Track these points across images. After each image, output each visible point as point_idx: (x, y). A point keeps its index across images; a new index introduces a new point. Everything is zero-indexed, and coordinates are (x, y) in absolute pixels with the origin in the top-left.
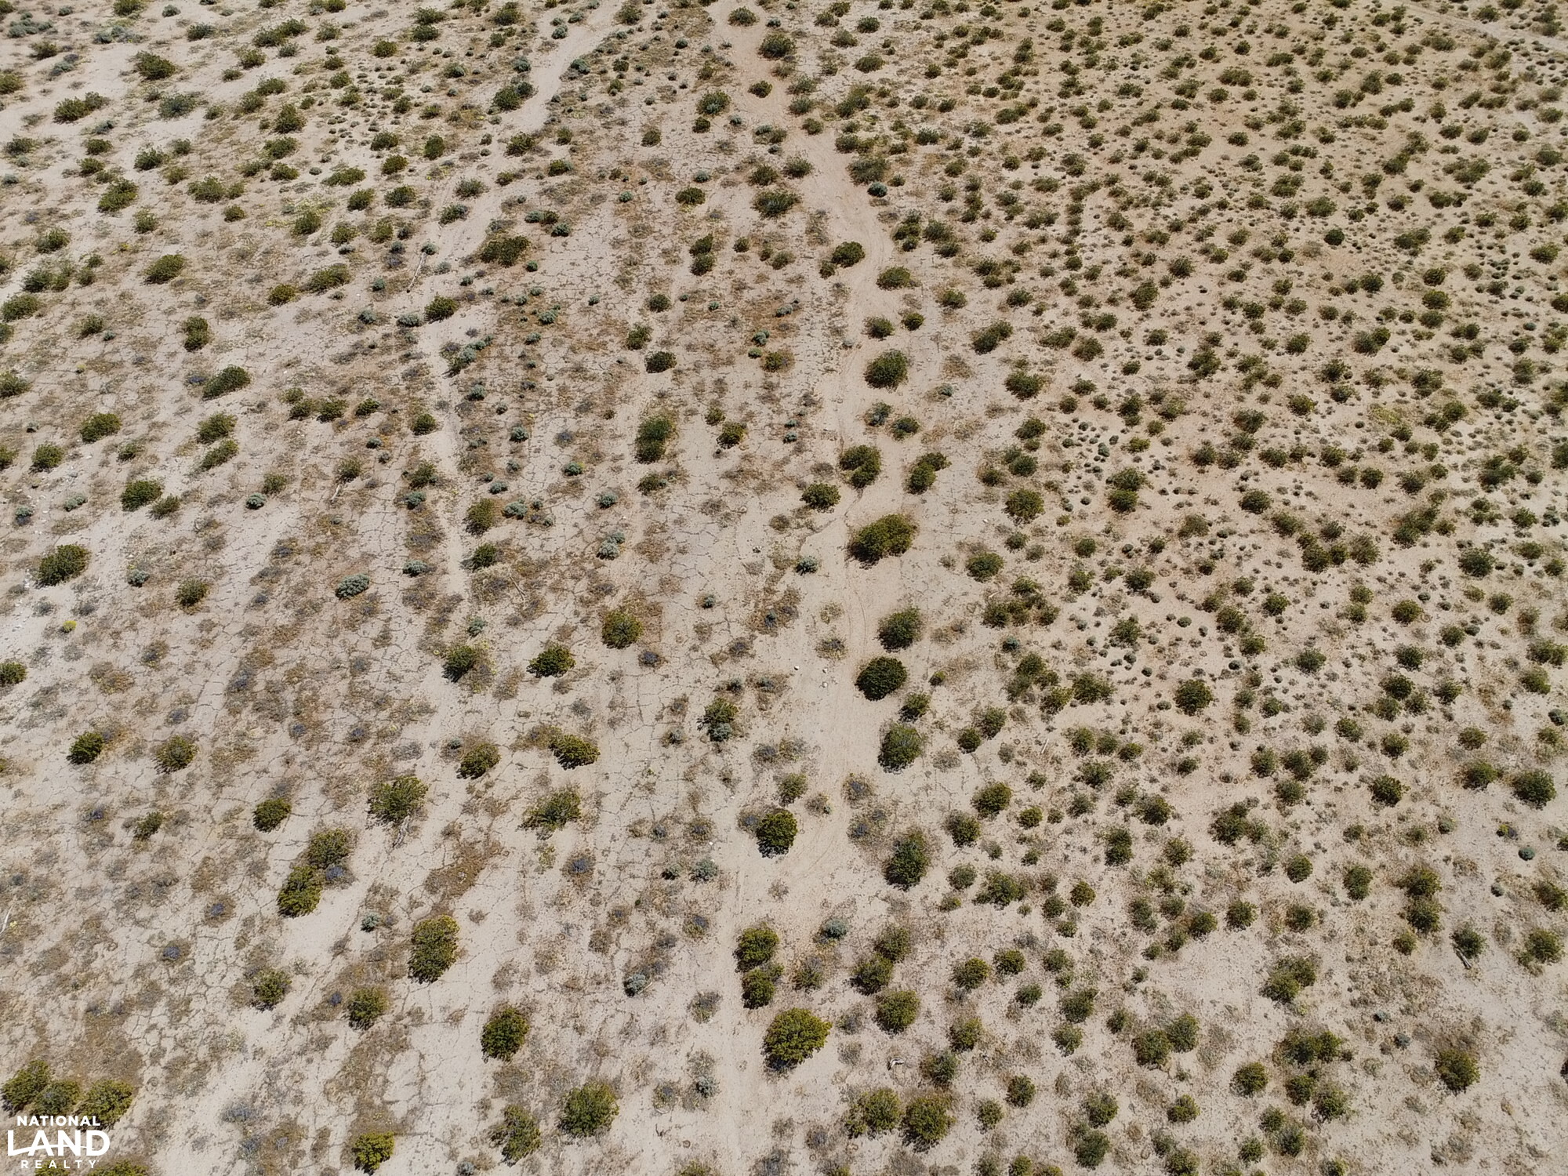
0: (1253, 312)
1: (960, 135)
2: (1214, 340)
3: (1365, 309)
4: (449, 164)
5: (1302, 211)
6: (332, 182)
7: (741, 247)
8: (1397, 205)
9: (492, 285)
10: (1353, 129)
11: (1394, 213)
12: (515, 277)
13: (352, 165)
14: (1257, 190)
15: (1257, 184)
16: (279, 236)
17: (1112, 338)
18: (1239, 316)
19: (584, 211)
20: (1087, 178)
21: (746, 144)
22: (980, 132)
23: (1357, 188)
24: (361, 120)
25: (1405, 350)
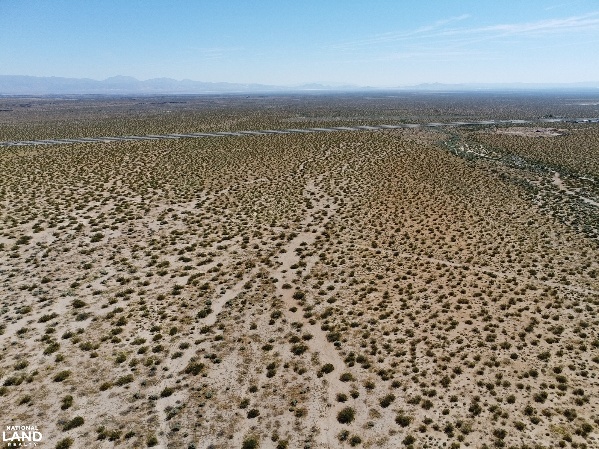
0: (490, 387)
1: (366, 324)
2: (477, 399)
3: (535, 384)
4: (178, 337)
5: (499, 347)
6: (133, 344)
7: (286, 366)
8: (534, 343)
9: (188, 383)
10: (510, 317)
11: (534, 346)
12: (198, 379)
13: (142, 337)
14: (480, 340)
15: (480, 338)
16: (109, 364)
17: (436, 400)
18: (485, 389)
19: (227, 354)
20: (416, 338)
21: (288, 328)
22: (374, 322)
23: (517, 338)
24: (148, 321)
25: (556, 400)
